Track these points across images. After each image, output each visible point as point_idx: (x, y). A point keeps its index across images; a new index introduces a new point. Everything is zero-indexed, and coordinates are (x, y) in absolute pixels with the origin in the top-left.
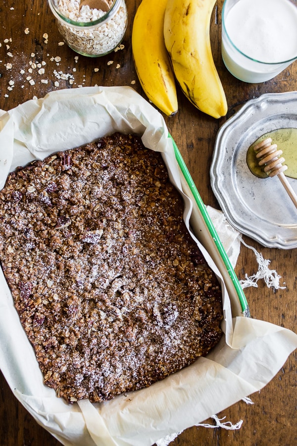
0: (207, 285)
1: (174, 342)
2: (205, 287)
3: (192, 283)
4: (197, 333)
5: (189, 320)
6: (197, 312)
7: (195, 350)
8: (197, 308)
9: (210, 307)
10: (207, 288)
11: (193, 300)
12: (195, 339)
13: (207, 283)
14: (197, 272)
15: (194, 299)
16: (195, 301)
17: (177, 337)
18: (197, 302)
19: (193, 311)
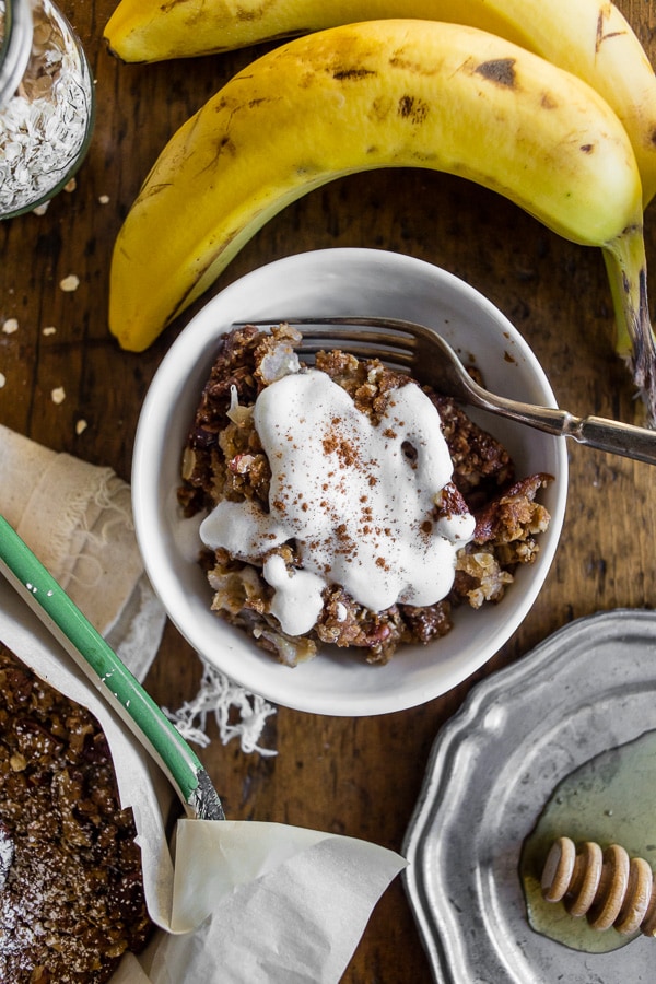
0: (78, 732)
1: (23, 936)
2: (72, 739)
3: (29, 736)
4: (88, 890)
5: (50, 856)
6: (72, 824)
7: (94, 946)
8: (67, 812)
9: (105, 799)
10: (80, 742)
11: (49, 787)
12: (89, 908)
13: (77, 725)
14: (42, 696)
15: (53, 785)
16: (57, 789)
17: (30, 917)
18: (62, 793)
19: (60, 822)
